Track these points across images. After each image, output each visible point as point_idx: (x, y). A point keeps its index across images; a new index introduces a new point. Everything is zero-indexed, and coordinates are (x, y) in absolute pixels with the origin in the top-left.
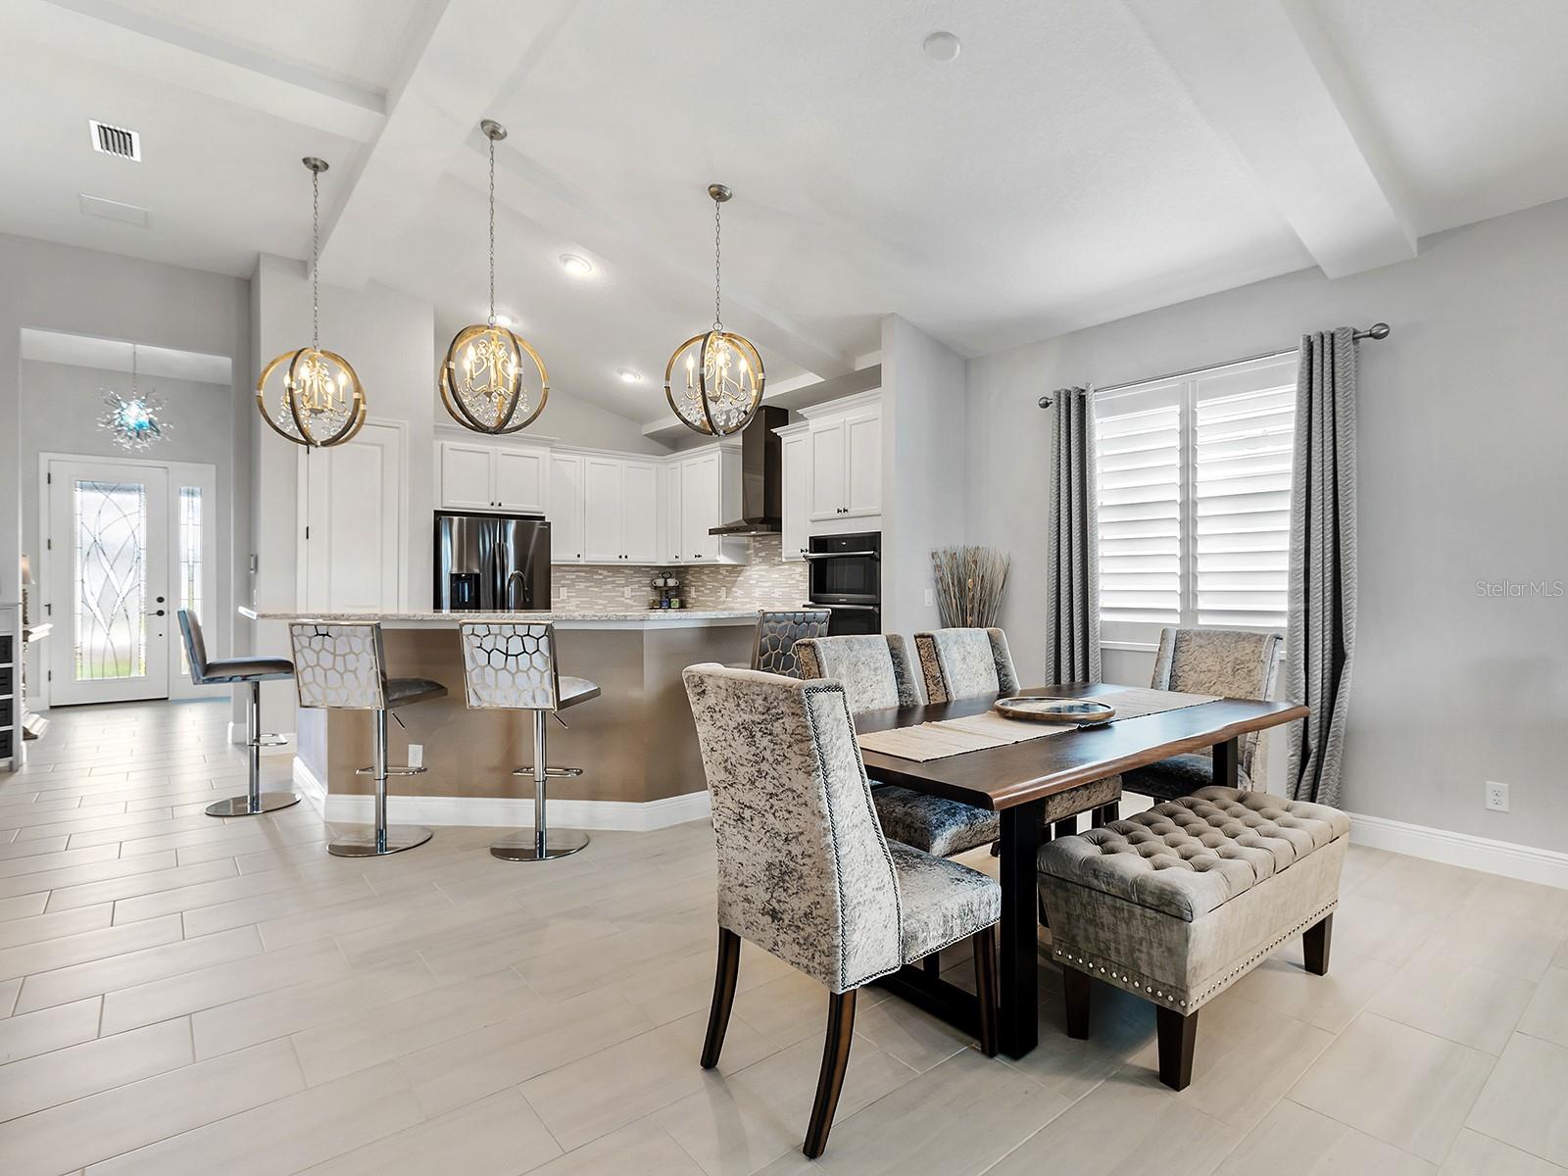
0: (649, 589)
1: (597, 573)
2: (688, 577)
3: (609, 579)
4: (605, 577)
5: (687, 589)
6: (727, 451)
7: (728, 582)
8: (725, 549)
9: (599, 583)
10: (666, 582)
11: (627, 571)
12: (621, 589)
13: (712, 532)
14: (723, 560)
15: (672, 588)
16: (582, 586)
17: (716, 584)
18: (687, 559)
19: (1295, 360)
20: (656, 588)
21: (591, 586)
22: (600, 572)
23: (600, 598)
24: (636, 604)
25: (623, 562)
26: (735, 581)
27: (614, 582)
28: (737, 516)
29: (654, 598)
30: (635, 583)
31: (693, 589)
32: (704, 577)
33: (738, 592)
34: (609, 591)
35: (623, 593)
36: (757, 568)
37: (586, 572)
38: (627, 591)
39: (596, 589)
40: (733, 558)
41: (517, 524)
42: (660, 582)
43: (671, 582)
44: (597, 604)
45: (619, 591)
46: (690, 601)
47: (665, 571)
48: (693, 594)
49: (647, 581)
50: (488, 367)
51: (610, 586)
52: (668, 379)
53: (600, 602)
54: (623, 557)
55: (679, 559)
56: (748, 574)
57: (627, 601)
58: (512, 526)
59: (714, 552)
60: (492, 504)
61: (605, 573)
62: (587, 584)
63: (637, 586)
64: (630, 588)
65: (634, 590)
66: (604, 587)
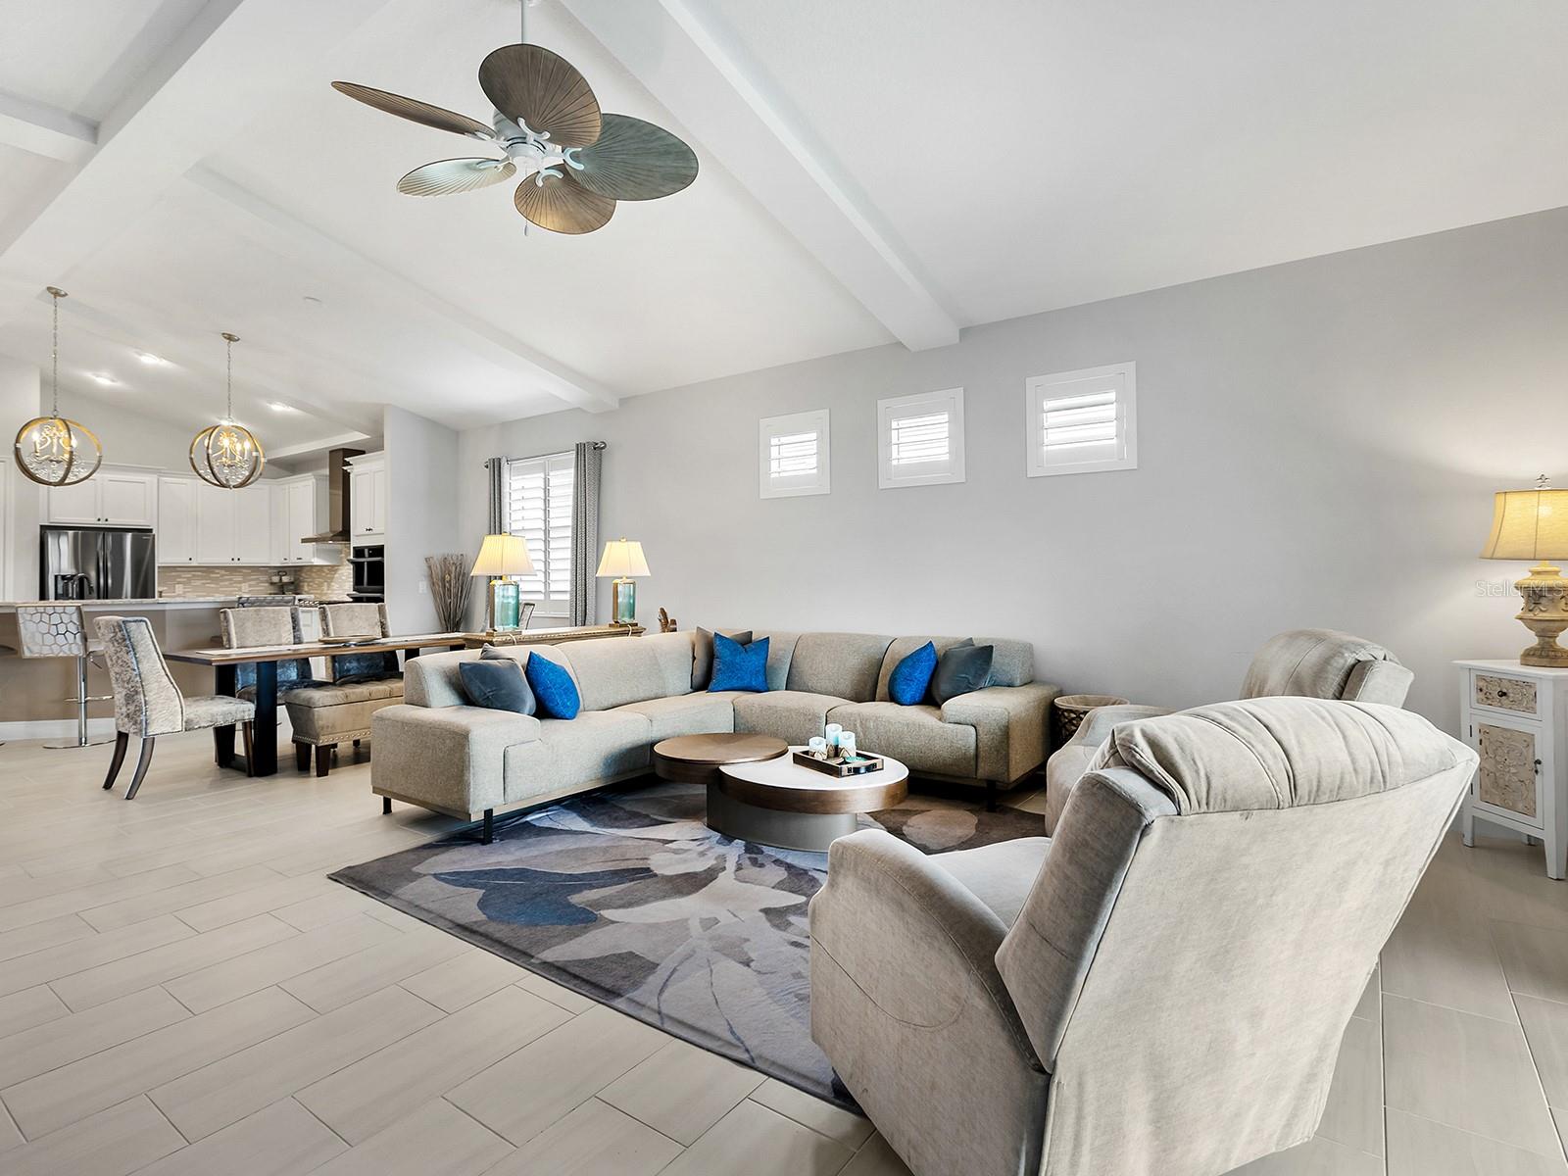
0: (267, 585)
1: (213, 573)
2: (303, 575)
3: (226, 578)
4: (223, 576)
5: (302, 583)
6: (318, 479)
7: (329, 578)
8: (318, 553)
9: (215, 581)
10: (282, 579)
11: (241, 572)
12: (238, 585)
13: (304, 541)
14: (317, 561)
15: (286, 584)
16: (198, 583)
17: (320, 580)
18: (293, 562)
19: (573, 455)
20: (272, 584)
21: (207, 583)
22: (217, 571)
23: (218, 592)
25: (236, 563)
26: (333, 578)
27: (231, 580)
28: (325, 529)
30: (252, 580)
31: (306, 584)
32: (313, 575)
33: (335, 586)
34: (227, 586)
35: (241, 587)
37: (202, 572)
38: (245, 586)
39: (212, 586)
40: (328, 561)
41: (133, 536)
42: (276, 579)
43: (287, 579)
45: (236, 587)
47: (282, 570)
48: (306, 588)
49: (262, 578)
50: (52, 443)
51: (227, 583)
52: (191, 452)
54: (236, 560)
55: (288, 561)
56: (341, 571)
58: (129, 537)
59: (310, 556)
60: (99, 520)
61: (223, 572)
62: (204, 581)
63: (252, 583)
64: (247, 584)
65: (250, 586)
66: (221, 584)
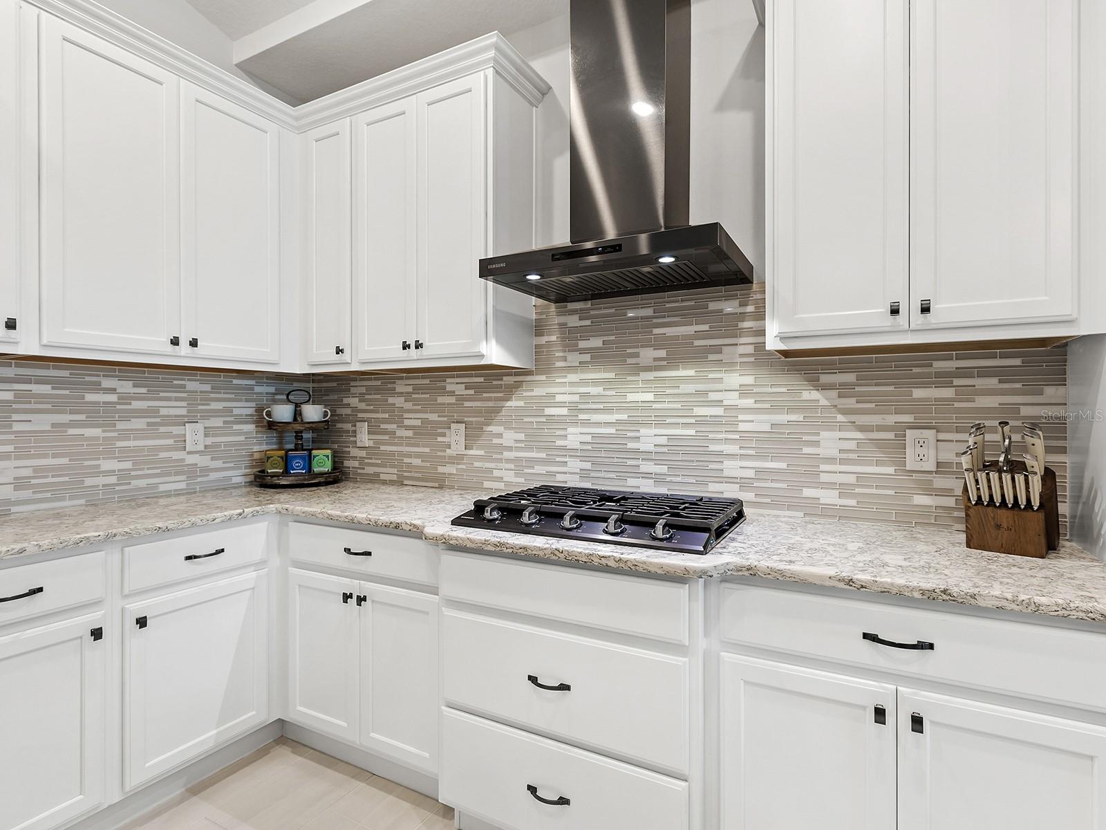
0: (251, 427)
1: (96, 387)
2: (356, 399)
3: (136, 405)
4: (125, 399)
5: (348, 426)
7: (477, 412)
10: (297, 414)
11: (192, 385)
12: (176, 430)
14: (485, 354)
15: (313, 427)
16: (42, 422)
17: (433, 417)
20: (272, 425)
21: (73, 424)
22: (107, 383)
23: (110, 454)
24: (219, 464)
25: (184, 356)
26: (497, 410)
27: (153, 412)
29: (264, 447)
30: (216, 414)
31: (363, 428)
32: (399, 401)
34: (137, 434)
35: (181, 438)
36: (572, 377)
37: (56, 383)
38: (194, 435)
39: (93, 432)
40: (516, 351)
42: (283, 412)
43: (313, 413)
44: (97, 472)
45: (169, 435)
46: (354, 452)
47: (301, 386)
48: (364, 437)
49: (245, 409)
51: (139, 424)
53: (107, 465)
55: (346, 357)
56: (538, 391)
57: (191, 459)
61: (126, 387)
62: (65, 418)
63: (217, 422)
64: (200, 427)
65: (208, 432)
66: (121, 426)
